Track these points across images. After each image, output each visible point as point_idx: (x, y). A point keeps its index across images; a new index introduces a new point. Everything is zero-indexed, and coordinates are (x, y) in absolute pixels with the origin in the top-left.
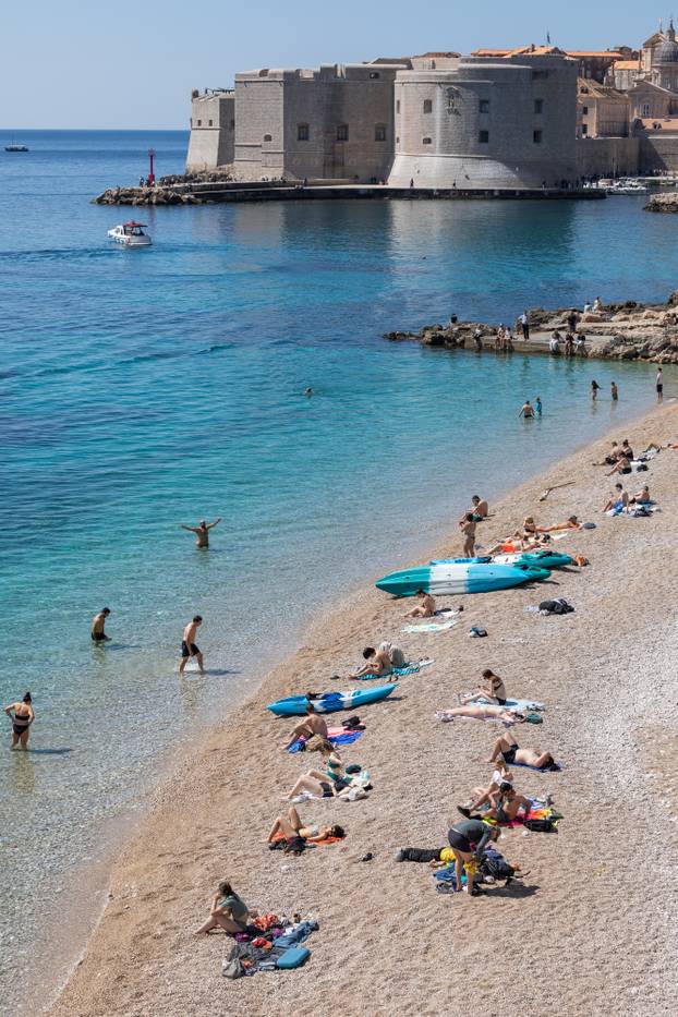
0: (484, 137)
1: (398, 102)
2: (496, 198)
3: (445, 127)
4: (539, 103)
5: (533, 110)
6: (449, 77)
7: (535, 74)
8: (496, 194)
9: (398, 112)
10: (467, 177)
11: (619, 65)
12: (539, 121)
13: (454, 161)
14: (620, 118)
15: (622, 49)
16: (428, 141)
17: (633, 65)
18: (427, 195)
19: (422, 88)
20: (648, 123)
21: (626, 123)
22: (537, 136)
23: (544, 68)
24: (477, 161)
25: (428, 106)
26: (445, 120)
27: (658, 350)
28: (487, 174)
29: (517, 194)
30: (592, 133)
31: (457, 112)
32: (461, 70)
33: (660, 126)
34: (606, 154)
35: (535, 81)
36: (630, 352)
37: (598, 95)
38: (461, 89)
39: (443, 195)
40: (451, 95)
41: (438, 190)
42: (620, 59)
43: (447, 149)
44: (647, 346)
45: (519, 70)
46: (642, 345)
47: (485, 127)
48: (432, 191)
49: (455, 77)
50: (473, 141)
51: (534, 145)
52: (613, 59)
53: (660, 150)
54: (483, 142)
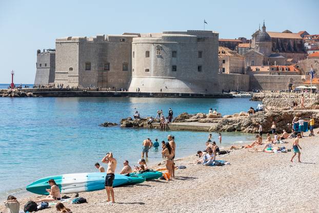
0: (174, 68)
1: (134, 52)
2: (180, 97)
3: (156, 63)
4: (200, 53)
5: (198, 56)
6: (157, 40)
7: (199, 39)
8: (180, 95)
9: (134, 57)
10: (166, 87)
11: (241, 45)
12: (200, 61)
13: (160, 80)
14: (240, 66)
15: (242, 38)
16: (148, 70)
17: (247, 45)
18: (147, 95)
19: (145, 45)
20: (254, 68)
21: (243, 68)
22: (199, 68)
23: (203, 36)
24: (170, 80)
25: (148, 54)
26: (156, 60)
27: (246, 126)
28: (176, 86)
29: (190, 95)
30: (227, 71)
31: (161, 57)
32: (163, 37)
33: (259, 70)
34: (234, 81)
35: (199, 43)
36: (231, 128)
37: (230, 55)
38: (163, 46)
39: (155, 95)
40: (159, 49)
41: (152, 93)
42: (241, 43)
43: (156, 74)
44: (240, 124)
45: (191, 37)
46: (237, 124)
47: (174, 64)
48: (149, 93)
49: (160, 40)
50: (169, 70)
51: (198, 73)
52: (238, 43)
53: (260, 81)
54: (174, 71)
